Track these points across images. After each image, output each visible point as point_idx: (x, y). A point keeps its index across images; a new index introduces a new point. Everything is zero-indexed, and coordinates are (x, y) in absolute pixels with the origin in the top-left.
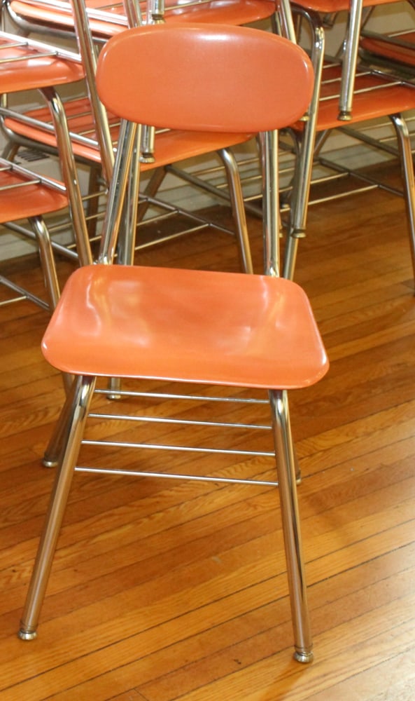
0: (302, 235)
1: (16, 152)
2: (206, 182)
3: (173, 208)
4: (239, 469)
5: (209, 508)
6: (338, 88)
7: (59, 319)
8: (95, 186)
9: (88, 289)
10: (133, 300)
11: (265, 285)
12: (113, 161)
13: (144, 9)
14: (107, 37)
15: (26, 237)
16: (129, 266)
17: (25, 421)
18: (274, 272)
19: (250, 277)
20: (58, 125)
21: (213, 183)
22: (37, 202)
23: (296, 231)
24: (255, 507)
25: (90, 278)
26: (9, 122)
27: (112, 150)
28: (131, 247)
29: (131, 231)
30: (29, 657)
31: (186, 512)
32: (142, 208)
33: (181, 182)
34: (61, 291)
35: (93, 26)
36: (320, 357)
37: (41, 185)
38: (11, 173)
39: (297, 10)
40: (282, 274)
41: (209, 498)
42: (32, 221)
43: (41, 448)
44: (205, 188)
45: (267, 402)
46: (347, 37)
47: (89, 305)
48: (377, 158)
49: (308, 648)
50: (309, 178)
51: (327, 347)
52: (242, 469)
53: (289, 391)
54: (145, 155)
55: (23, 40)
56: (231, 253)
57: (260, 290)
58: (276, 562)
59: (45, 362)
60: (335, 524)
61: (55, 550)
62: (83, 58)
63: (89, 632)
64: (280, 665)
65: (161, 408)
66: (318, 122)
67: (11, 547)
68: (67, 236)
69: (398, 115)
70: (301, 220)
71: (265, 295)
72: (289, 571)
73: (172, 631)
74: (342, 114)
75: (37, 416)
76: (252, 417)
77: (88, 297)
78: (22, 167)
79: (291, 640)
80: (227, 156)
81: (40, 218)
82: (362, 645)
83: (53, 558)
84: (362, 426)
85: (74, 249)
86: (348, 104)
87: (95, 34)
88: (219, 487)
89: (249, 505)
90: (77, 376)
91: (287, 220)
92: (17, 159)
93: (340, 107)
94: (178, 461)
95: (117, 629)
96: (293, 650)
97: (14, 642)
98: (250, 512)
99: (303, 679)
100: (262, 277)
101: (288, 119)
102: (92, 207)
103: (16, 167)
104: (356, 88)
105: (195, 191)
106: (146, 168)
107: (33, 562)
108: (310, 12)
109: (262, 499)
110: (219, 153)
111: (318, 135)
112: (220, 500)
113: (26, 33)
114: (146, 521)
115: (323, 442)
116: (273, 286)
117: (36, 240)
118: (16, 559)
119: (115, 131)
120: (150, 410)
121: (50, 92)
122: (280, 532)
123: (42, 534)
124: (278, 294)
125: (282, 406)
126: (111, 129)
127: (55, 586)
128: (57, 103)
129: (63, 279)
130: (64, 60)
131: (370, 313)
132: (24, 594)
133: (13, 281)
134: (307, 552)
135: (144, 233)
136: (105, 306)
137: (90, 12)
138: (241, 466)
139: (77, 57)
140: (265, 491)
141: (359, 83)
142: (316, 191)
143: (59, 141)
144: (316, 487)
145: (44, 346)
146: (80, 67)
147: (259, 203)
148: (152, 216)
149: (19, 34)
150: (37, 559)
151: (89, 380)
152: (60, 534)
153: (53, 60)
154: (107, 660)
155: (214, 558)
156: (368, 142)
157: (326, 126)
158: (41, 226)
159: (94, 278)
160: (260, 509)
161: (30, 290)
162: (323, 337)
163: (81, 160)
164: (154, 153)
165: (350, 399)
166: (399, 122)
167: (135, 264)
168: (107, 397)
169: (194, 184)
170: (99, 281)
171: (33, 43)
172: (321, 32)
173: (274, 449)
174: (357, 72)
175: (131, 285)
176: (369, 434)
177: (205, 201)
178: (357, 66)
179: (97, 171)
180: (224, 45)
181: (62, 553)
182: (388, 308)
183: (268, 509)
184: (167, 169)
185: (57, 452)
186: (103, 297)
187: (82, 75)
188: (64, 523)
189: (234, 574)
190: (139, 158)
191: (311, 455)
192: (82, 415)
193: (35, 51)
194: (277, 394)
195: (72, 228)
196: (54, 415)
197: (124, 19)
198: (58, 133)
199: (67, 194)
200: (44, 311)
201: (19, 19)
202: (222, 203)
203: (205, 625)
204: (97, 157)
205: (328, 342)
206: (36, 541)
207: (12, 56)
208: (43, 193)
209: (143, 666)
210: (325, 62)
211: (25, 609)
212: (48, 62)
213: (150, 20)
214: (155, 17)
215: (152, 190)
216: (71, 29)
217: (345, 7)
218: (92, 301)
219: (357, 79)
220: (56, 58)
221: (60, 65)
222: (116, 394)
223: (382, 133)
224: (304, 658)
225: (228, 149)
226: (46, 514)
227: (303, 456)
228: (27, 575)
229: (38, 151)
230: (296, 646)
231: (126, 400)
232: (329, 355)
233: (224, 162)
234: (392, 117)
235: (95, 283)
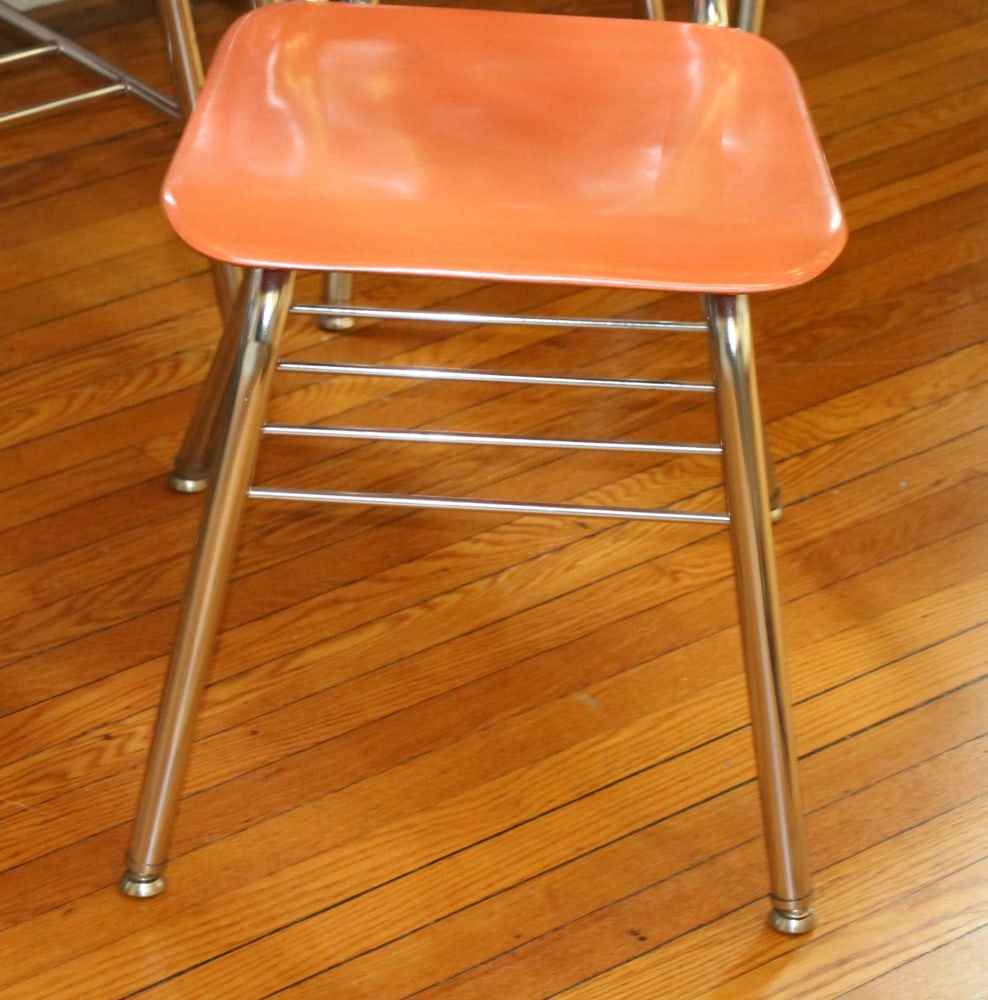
4: (636, 489)
5: (564, 581)
7: (202, 135)
9: (272, 60)
10: (380, 87)
11: (692, 46)
16: (367, 5)
17: (126, 384)
18: (714, 16)
19: (656, 25)
24: (674, 575)
25: (274, 36)
30: (149, 937)
31: (513, 591)
34: (206, 66)
36: (825, 215)
40: (734, 21)
41: (567, 558)
43: (165, 449)
45: (702, 327)
47: (275, 101)
49: (804, 899)
51: (843, 199)
52: (643, 488)
53: (755, 299)
57: (682, 58)
58: (728, 703)
59: (176, 243)
60: (863, 613)
61: (205, 686)
63: (287, 874)
64: (739, 939)
65: (451, 348)
67: (99, 680)
71: (694, 70)
72: (757, 723)
73: (482, 869)
75: (154, 374)
76: (666, 365)
77: (271, 78)
79: (762, 883)
82: (927, 892)
83: (199, 705)
84: (924, 382)
88: (589, 531)
89: (661, 571)
90: (248, 270)
94: (492, 472)
95: (353, 866)
96: (766, 905)
97: (108, 905)
98: (663, 588)
99: (791, 973)
100: (685, 27)
107: (150, 715)
109: (693, 556)
112: (592, 560)
114: (417, 613)
115: (833, 420)
116: (712, 51)
118: (110, 711)
120: (424, 353)
122: (734, 633)
123: (171, 650)
124: (723, 66)
125: (737, 332)
127: (209, 770)
129: (209, 44)
131: (944, 115)
132: (134, 789)
133: (91, 49)
134: (800, 673)
136: (311, 103)
138: (639, 481)
140: (698, 539)
144: (817, 527)
145: (169, 198)
150: (162, 707)
151: (274, 278)
152: (214, 649)
154: (332, 937)
155: (582, 697)
159: (285, 36)
160: (686, 581)
161: (135, 71)
162: (835, 172)
165: (896, 318)
167: (382, 3)
168: (321, 324)
170: (298, 42)
173: (719, 436)
175: (373, 50)
176: (941, 401)
181: (218, 693)
183: (704, 579)
185: (207, 459)
186: (307, 81)
189: (626, 733)
191: (805, 453)
192: (263, 365)
194: (722, 304)
196: (195, 371)
200: (168, 120)
203: (562, 852)
205: (848, 180)
206: (159, 667)
209: (415, 950)
211: (135, 826)
218: (282, 90)
222: (344, 316)
224: (794, 925)
226: (180, 604)
227: (785, 455)
228: (138, 745)
230: (775, 896)
231: (364, 332)
232: (847, 215)
235: (289, 46)
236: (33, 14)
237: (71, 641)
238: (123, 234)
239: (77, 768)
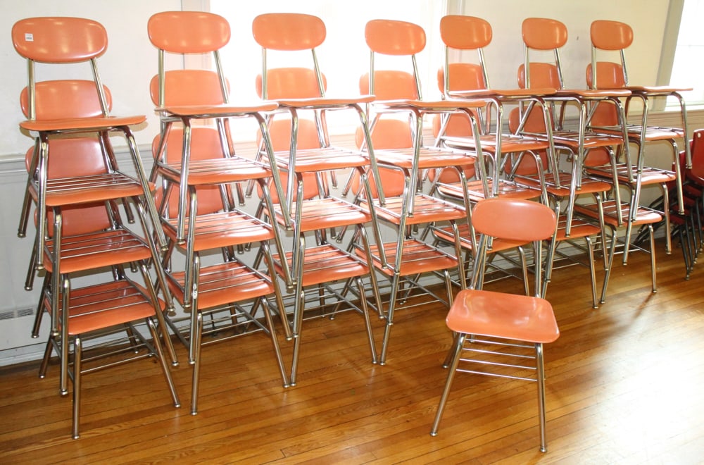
0: (549, 281)
1: (438, 243)
2: (512, 258)
3: (498, 268)
5: (507, 389)
6: (565, 224)
7: (453, 310)
8: (467, 258)
9: (465, 299)
10: (481, 304)
11: (534, 301)
12: (477, 250)
14: (477, 202)
15: (440, 277)
16: (481, 291)
17: (436, 349)
18: (538, 296)
19: (528, 298)
20: (455, 234)
21: (515, 259)
22: (445, 264)
23: (547, 280)
24: (527, 389)
25: (465, 295)
26: (435, 232)
27: (476, 245)
28: (482, 283)
29: (482, 276)
30: (434, 443)
31: (500, 389)
32: (487, 267)
33: (502, 258)
34: (454, 298)
35: (471, 197)
36: (556, 331)
37: (447, 257)
38: (436, 252)
39: (549, 195)
40: (541, 297)
41: (508, 385)
42: (443, 271)
43: (442, 361)
44: (511, 261)
45: (534, 347)
46: (568, 206)
47: (465, 306)
48: (578, 252)
49: (546, 446)
50: (553, 258)
51: (559, 326)
53: (544, 344)
54: (489, 247)
55: (443, 201)
56: (521, 287)
57: (533, 303)
58: (534, 411)
59: (446, 326)
60: (559, 398)
61: (447, 401)
62: (466, 209)
63: (458, 435)
64: (534, 453)
65: (490, 347)
66: (557, 237)
67: (428, 399)
68: (456, 277)
69: (588, 236)
70: (549, 276)
71: (535, 305)
72: (540, 415)
73: (491, 437)
74: (566, 235)
75: (441, 348)
76: (527, 353)
77: (464, 302)
78: (440, 249)
79: (539, 443)
80: (521, 249)
81: (446, 270)
82: (567, 447)
83: (446, 404)
84: (571, 358)
85: (459, 283)
86: (569, 231)
87: (471, 200)
88: (513, 380)
90: (459, 334)
91: (544, 275)
92: (438, 246)
93: (566, 232)
94: (496, 369)
95: (468, 434)
96: (539, 447)
97: (428, 437)
98: (525, 391)
99: (543, 459)
100: (533, 298)
101: (547, 237)
102: (466, 266)
103: (438, 250)
104: (572, 225)
105: (507, 262)
106: (488, 252)
107: (437, 405)
108: (555, 195)
109: (530, 386)
110: (518, 247)
111: (557, 242)
112: (512, 385)
113: (444, 198)
114: (483, 392)
115: (555, 364)
116: (538, 303)
117: (444, 278)
118: (430, 404)
119: (478, 237)
120: (486, 348)
121: (453, 222)
122: (536, 400)
123: (442, 394)
124: (539, 305)
125: (540, 349)
127: (446, 415)
128: (456, 226)
129: (455, 295)
130: (459, 210)
131: (575, 314)
132: (433, 417)
133: (435, 294)
134: (547, 409)
135: (487, 277)
136: (471, 306)
137: (470, 192)
139: (464, 209)
140: (531, 383)
141: (574, 223)
142: (555, 264)
143: (455, 240)
144: (551, 382)
145: (447, 320)
146: (465, 213)
147: (533, 268)
148: (490, 270)
149: (441, 198)
150: (439, 404)
151: (463, 335)
152: (449, 395)
154: (465, 446)
155: (510, 409)
156: (575, 246)
157: (559, 239)
158: (446, 273)
159: (467, 295)
160: (529, 390)
161: (441, 297)
162: (557, 322)
163: (463, 248)
164: (492, 247)
165: (566, 348)
166: (588, 239)
167: (483, 290)
168: (469, 342)
169: (507, 258)
170: (469, 296)
171: (447, 202)
172: (558, 203)
173: (536, 366)
174: (573, 218)
175: (481, 298)
176: (573, 362)
177: (511, 266)
178: (573, 216)
179: (469, 253)
180: (522, 207)
181: (448, 403)
182: (582, 312)
183: (532, 390)
184: (496, 253)
185: (449, 362)
186: (470, 303)
187: (465, 216)
188: (451, 390)
189: (517, 416)
190: (486, 248)
191: (550, 370)
192: (461, 348)
193: (448, 206)
194: (538, 344)
195: (459, 274)
196: (448, 348)
197: (483, 195)
198: (455, 237)
199: (458, 261)
200: (445, 306)
201: (441, 193)
202: (517, 267)
203: (504, 435)
204: (470, 247)
205: (560, 323)
206: (439, 397)
207: (438, 207)
208: (448, 260)
209: (479, 450)
210: (560, 214)
211: (433, 423)
212: (452, 210)
213: (493, 196)
214: (495, 195)
215: (490, 260)
216: (462, 198)
217: (568, 194)
218: (466, 304)
219: (572, 221)
220: (456, 209)
221: (457, 211)
222: (473, 341)
223: (581, 243)
224: (543, 451)
225: (521, 246)
226: (444, 387)
228: (435, 410)
229: (446, 243)
230: (541, 445)
231: (476, 343)
232: (559, 330)
233: (519, 251)
234: (586, 237)
236: (425, 287)
237: (425, 392)
238: (436, 324)
239: (424, 413)
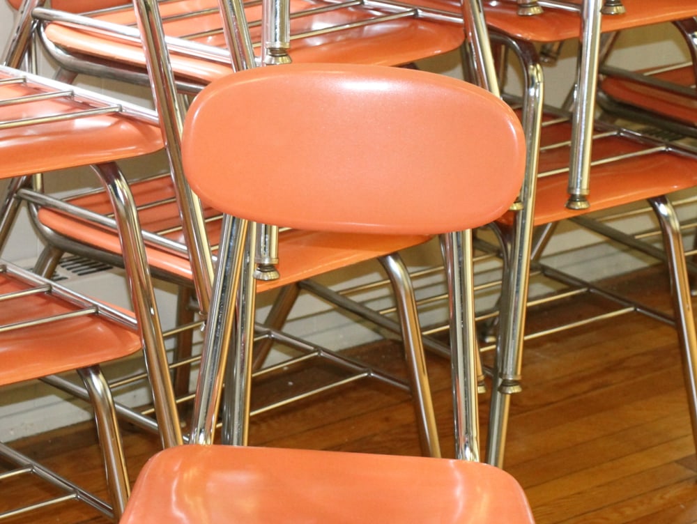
0: (516, 389)
1: (58, 261)
2: (362, 304)
3: (312, 348)
6: (566, 156)
8: (185, 314)
11: (458, 475)
12: (212, 276)
13: (257, 38)
14: (203, 82)
15: (73, 397)
16: (240, 447)
18: (471, 455)
19: (437, 462)
20: (123, 220)
21: (374, 306)
22: (91, 344)
23: (506, 384)
25: (176, 468)
26: (45, 215)
27: (210, 259)
28: (243, 412)
29: (243, 385)
32: (261, 349)
34: (132, 483)
35: (177, 65)
37: (96, 317)
38: (50, 297)
39: (499, 39)
40: (485, 458)
42: (82, 374)
44: (361, 315)
46: (579, 79)
47: (178, 513)
48: (630, 263)
50: (523, 298)
54: (262, 267)
55: (65, 88)
57: (451, 484)
62: (161, 116)
66: (538, 209)
68: (141, 396)
69: (663, 199)
70: (512, 367)
71: (459, 491)
74: (573, 199)
77: (174, 498)
80: (395, 266)
81: (96, 369)
85: (152, 416)
86: (582, 183)
87: (179, 77)
91: (492, 368)
92: (61, 271)
93: (570, 189)
100: (452, 462)
103: (58, 287)
104: (594, 157)
105: (343, 319)
106: (262, 288)
108: (518, 40)
110: (382, 261)
111: (537, 231)
113: (70, 74)
117: (89, 401)
119: (214, 227)
121: (110, 170)
124: (479, 489)
126: (206, 225)
128: (122, 188)
129: (135, 464)
130: (131, 119)
131: (628, 511)
135: (263, 388)
137: (171, 42)
139: (152, 115)
141: (600, 148)
142: (536, 317)
143: (125, 246)
146: (157, 131)
147: (445, 338)
148: (277, 359)
149: (59, 77)
153: (114, 120)
156: (615, 238)
157: (548, 218)
158: (98, 383)
159: (183, 469)
161: (81, 483)
163: (162, 276)
164: (278, 264)
166: (664, 209)
167: (249, 445)
169: (342, 306)
170: (191, 473)
171: (82, 92)
172: (536, 72)
174: (595, 131)
175: (242, 478)
177: (361, 334)
178: (595, 121)
179: (188, 291)
180: (384, 97)
182: (657, 501)
184: (301, 287)
186: (199, 500)
187: (160, 143)
190: (254, 272)
193: (86, 105)
195: (148, 382)
197: (225, 54)
198: (121, 232)
199: (140, 330)
200: (101, 514)
201: (59, 53)
202: (387, 336)
204: (185, 270)
207: (47, 112)
208: (100, 328)
210: (545, 116)
212: (105, 123)
213: (268, 58)
214: (274, 52)
215: (278, 319)
216: (141, 69)
217: (574, 33)
218: (182, 505)
219: (594, 142)
220: (119, 116)
221: (125, 127)
223: (637, 225)
225: (395, 255)
229: (96, 261)
233: (389, 274)
234: (652, 202)
235: (185, 475)
